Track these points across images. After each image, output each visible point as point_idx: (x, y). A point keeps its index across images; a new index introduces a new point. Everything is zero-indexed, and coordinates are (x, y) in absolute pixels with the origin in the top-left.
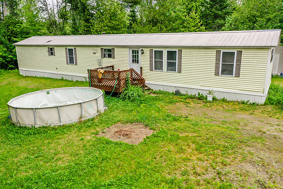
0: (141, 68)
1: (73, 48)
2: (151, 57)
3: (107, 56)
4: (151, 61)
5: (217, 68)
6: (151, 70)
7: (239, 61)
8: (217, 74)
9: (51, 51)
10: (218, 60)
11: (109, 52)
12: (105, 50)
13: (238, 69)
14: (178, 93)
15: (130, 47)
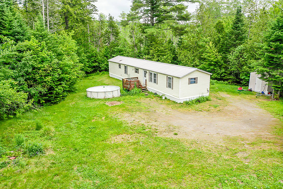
0: (146, 80)
1: (126, 66)
3: (137, 72)
4: (149, 77)
5: (167, 84)
6: (149, 81)
7: (173, 82)
8: (167, 87)
9: (120, 66)
10: (167, 80)
12: (136, 69)
13: (172, 86)
14: (156, 94)
15: (143, 69)
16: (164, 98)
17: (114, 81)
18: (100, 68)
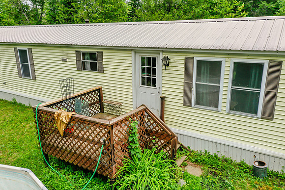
1: (26, 48)
3: (88, 66)
4: (187, 84)
11: (90, 59)
12: (84, 54)
15: (135, 50)
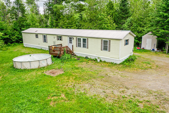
0: (73, 46)
2: (76, 41)
3: (59, 39)
4: (76, 43)
5: (102, 47)
6: (77, 47)
7: (110, 44)
8: (102, 50)
9: (37, 36)
10: (102, 44)
11: (60, 38)
13: (110, 48)
14: (87, 58)
15: (68, 36)
16: (99, 61)
17: (33, 50)
18: (11, 40)
